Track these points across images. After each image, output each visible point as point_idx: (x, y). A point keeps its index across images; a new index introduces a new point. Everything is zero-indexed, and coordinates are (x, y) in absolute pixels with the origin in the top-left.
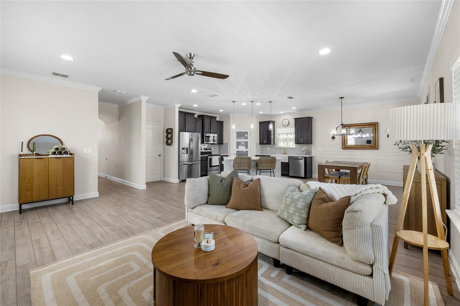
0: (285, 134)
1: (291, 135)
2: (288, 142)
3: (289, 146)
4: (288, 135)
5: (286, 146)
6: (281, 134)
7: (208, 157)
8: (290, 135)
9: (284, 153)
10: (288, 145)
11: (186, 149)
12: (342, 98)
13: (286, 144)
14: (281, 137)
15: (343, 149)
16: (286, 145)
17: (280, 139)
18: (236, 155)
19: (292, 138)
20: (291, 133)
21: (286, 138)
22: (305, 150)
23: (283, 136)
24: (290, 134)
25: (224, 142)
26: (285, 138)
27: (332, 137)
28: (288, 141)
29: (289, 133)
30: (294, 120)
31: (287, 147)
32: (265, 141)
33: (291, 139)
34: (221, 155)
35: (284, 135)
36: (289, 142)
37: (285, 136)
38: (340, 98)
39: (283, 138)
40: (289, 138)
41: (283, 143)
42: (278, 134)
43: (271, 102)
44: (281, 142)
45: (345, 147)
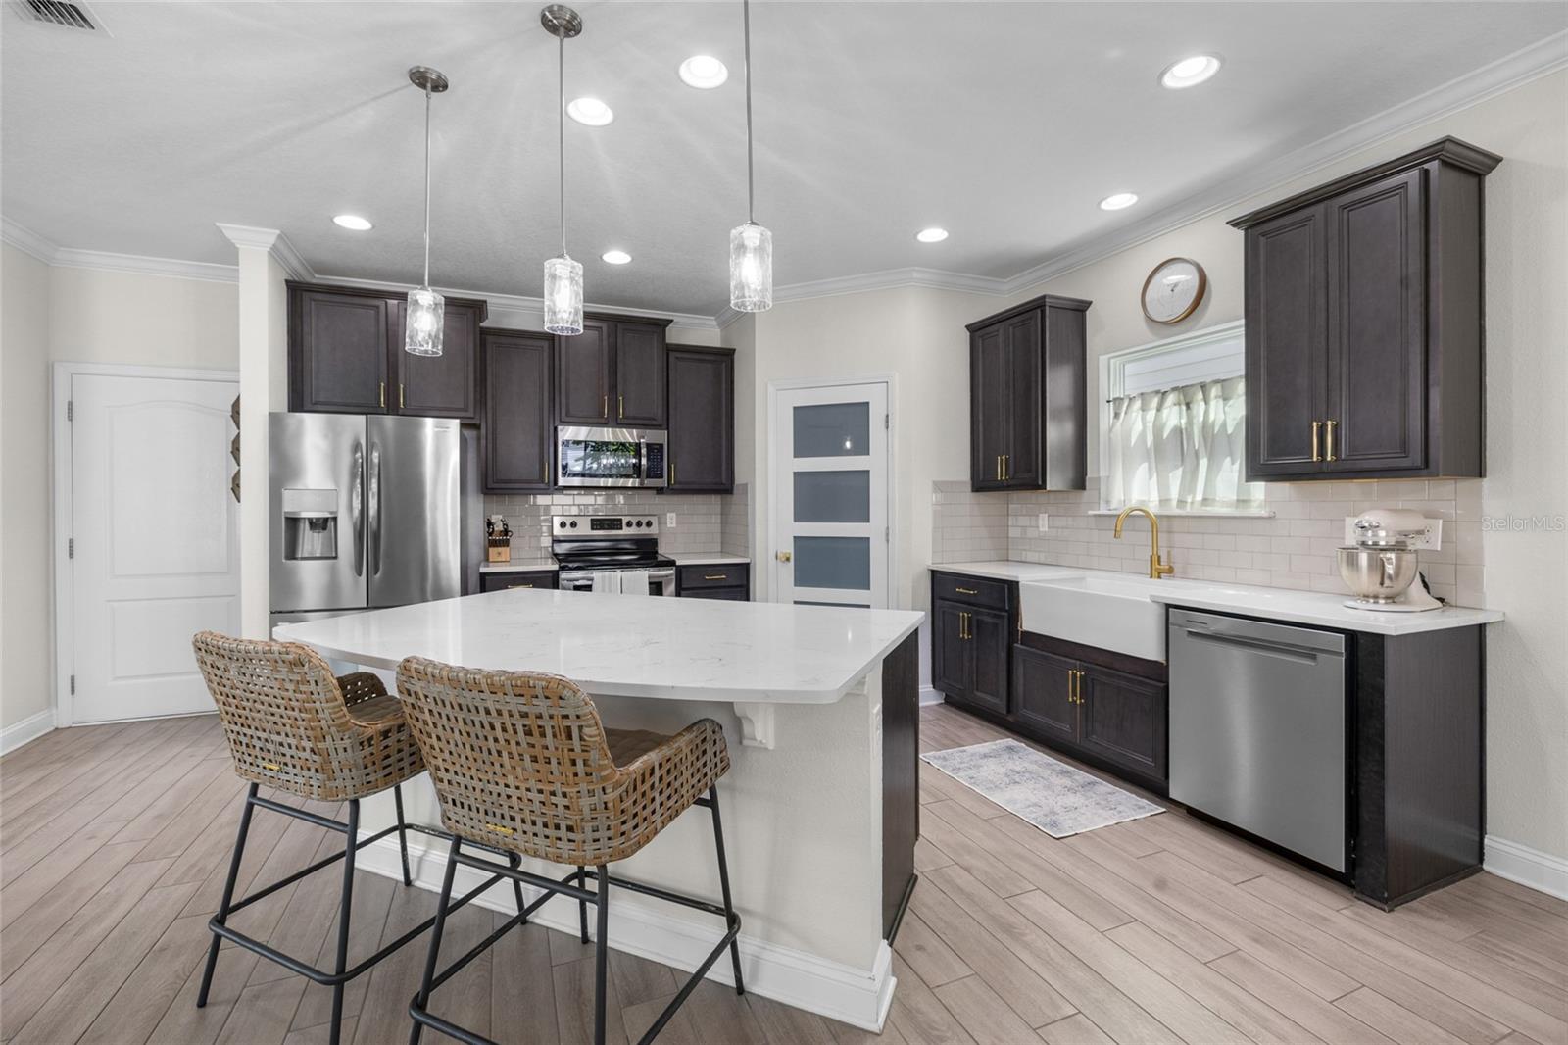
0: (1171, 398)
1: (1226, 399)
2: (1195, 472)
3: (1205, 500)
4: (1199, 408)
5: (1181, 502)
6: (1131, 401)
8: (1216, 405)
9: (1156, 561)
10: (1199, 497)
13: (1175, 478)
14: (1138, 427)
16: (1174, 494)
18: (792, 566)
19: (1230, 427)
20: (1219, 386)
21: (1178, 432)
22: (1376, 548)
23: (1151, 414)
24: (1214, 391)
28: (1197, 454)
30: (1239, 235)
31: (1188, 510)
32: (1004, 467)
33: (1229, 440)
34: (678, 563)
35: (1159, 409)
36: (1204, 463)
37: (1173, 416)
39: (1158, 430)
40: (1206, 427)
41: (1150, 478)
42: (1115, 399)
44: (1141, 470)
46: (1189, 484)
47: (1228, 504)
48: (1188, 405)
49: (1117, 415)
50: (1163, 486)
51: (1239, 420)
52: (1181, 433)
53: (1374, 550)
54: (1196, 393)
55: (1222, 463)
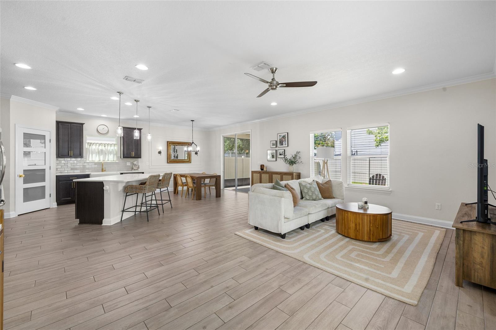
1: (111, 146)
3: (108, 160)
4: (106, 147)
6: (93, 144)
8: (109, 147)
9: (102, 169)
10: (107, 159)
12: (193, 121)
13: (102, 157)
14: (94, 148)
15: (168, 163)
16: (102, 159)
17: (92, 150)
18: (23, 178)
23: (97, 146)
24: (109, 145)
26: (100, 150)
27: (159, 151)
28: (106, 154)
30: (123, 129)
31: (105, 162)
33: (111, 152)
35: (99, 146)
37: (100, 148)
38: (191, 121)
39: (98, 149)
40: (107, 150)
42: (88, 143)
43: (150, 107)
44: (94, 155)
45: (169, 161)
46: (105, 157)
47: (111, 161)
48: (105, 146)
49: (90, 146)
50: (99, 158)
51: (112, 150)
52: (102, 150)
53: (137, 165)
54: (106, 145)
55: (110, 155)
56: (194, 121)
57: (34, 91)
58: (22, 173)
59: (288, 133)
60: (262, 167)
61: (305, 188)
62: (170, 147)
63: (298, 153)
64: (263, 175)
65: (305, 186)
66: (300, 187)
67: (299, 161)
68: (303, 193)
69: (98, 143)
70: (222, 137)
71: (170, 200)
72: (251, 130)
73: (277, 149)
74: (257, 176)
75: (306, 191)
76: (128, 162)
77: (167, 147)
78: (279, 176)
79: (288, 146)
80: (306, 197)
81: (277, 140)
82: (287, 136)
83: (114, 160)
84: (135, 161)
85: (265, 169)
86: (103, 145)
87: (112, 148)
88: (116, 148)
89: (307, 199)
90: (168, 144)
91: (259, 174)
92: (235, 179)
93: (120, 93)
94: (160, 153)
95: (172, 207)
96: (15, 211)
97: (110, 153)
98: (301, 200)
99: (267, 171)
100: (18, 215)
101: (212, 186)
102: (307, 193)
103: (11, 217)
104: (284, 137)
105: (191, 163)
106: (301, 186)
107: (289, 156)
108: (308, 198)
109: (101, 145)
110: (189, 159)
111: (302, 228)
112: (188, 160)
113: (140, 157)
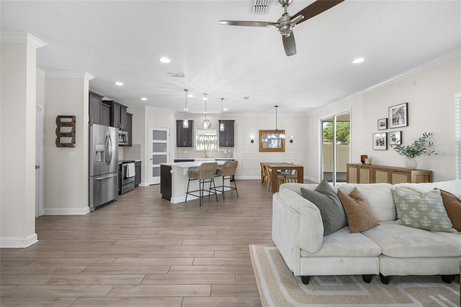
1: (212, 137)
2: (209, 146)
3: (210, 149)
4: (209, 138)
7: (123, 165)
8: (211, 138)
9: (206, 156)
10: (209, 148)
11: (99, 154)
12: (276, 106)
13: (206, 146)
15: (260, 151)
16: (206, 148)
18: (152, 160)
19: (213, 141)
20: (213, 136)
23: (203, 138)
25: (134, 142)
26: (205, 140)
27: (252, 140)
28: (209, 143)
29: (210, 135)
30: (219, 121)
31: (208, 150)
32: (185, 143)
34: (135, 161)
35: (204, 137)
37: (206, 138)
38: (275, 106)
40: (210, 140)
41: (203, 145)
43: (223, 99)
44: (201, 145)
45: (261, 150)
46: (208, 147)
47: (213, 149)
48: (208, 138)
51: (214, 140)
52: (207, 140)
53: (230, 153)
54: (209, 136)
55: (212, 144)
56: (278, 106)
57: (145, 100)
58: (152, 157)
59: (407, 104)
60: (363, 158)
61: (403, 202)
62: (262, 135)
63: (425, 136)
64: (361, 170)
65: (404, 199)
66: (394, 198)
67: (429, 149)
68: (398, 210)
69: (204, 135)
70: (319, 121)
71: (236, 188)
72: (352, 107)
73: (388, 131)
74: (353, 172)
75: (404, 206)
76: (225, 150)
77: (260, 136)
78: (385, 174)
79: (408, 125)
80: (403, 220)
81: (388, 118)
82: (405, 108)
83: (214, 149)
84: (229, 150)
85: (367, 161)
86: (207, 136)
87: (214, 138)
88: (216, 138)
89: (404, 224)
90: (261, 133)
91: (356, 169)
92: (332, 172)
93: (186, 90)
94: (252, 141)
95: (238, 196)
96: (148, 182)
97: (211, 142)
98: (393, 222)
99: (370, 164)
100: (150, 185)
101: (296, 179)
102: (407, 212)
103: (145, 186)
104: (400, 111)
105: (284, 151)
106: (395, 195)
107: (409, 142)
108: (407, 223)
109: (206, 136)
110: (283, 147)
111: (367, 278)
112: (282, 149)
113: (233, 146)
